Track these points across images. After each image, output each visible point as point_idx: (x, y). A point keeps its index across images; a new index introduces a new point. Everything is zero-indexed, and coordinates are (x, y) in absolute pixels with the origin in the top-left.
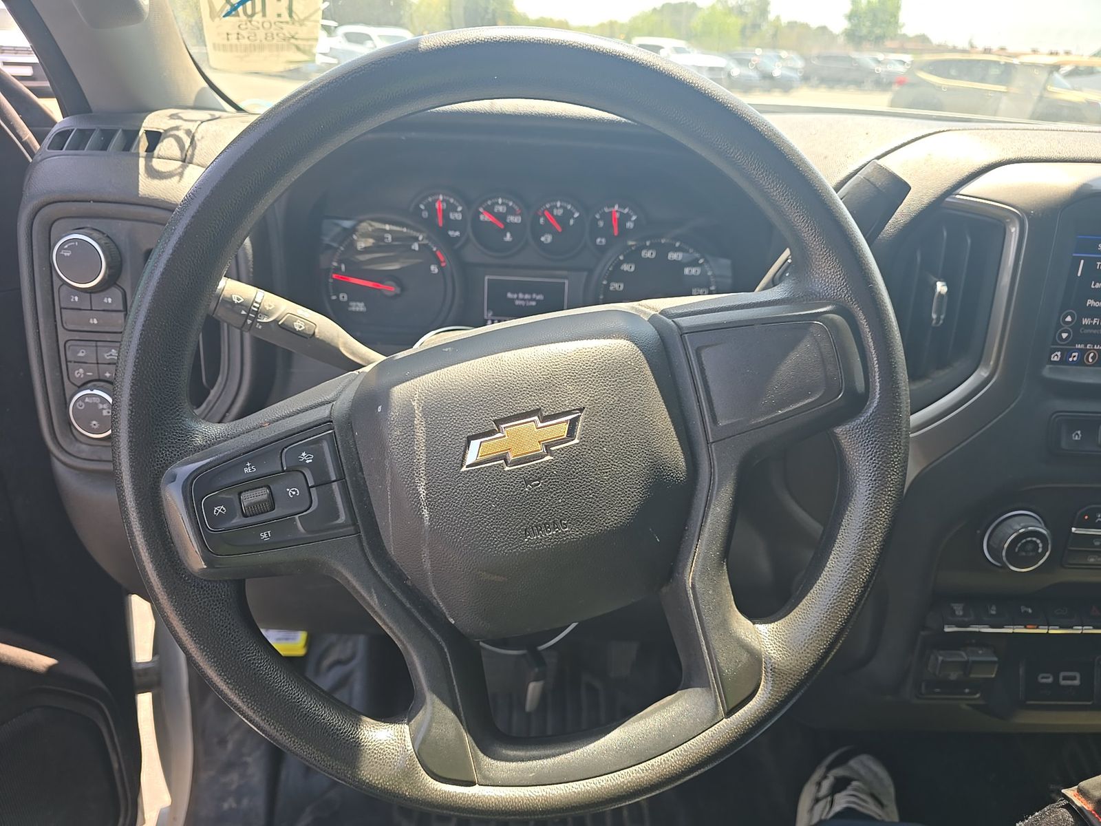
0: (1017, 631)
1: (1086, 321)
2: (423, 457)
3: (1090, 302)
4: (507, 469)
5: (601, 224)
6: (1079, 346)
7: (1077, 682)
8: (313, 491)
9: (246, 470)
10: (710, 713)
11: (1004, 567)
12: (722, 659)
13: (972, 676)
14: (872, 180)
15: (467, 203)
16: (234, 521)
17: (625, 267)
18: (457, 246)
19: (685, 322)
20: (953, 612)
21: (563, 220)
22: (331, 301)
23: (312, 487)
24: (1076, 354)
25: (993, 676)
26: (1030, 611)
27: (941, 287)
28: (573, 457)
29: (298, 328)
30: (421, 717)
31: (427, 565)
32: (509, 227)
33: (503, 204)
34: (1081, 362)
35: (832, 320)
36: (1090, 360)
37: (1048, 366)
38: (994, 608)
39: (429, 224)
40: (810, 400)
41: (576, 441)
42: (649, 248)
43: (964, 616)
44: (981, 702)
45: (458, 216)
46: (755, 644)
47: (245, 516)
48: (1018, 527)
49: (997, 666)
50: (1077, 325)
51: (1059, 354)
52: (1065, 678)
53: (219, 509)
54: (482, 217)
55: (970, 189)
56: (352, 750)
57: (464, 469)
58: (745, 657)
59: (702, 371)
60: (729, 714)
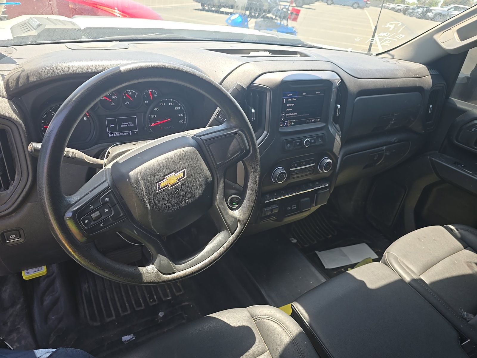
0: (281, 198)
1: (287, 115)
2: (145, 191)
3: (287, 110)
4: (169, 188)
5: (146, 96)
6: (286, 121)
7: (295, 207)
8: (112, 209)
9: (90, 208)
10: (228, 235)
11: (277, 182)
12: (229, 222)
13: (273, 212)
14: (237, 88)
16: (92, 224)
19: (203, 138)
20: (267, 197)
21: (132, 96)
23: (111, 207)
24: (286, 124)
25: (278, 211)
26: (283, 192)
27: (253, 111)
28: (186, 181)
29: (70, 156)
30: (157, 261)
31: (150, 220)
32: (113, 100)
34: (287, 126)
35: (240, 133)
36: (289, 124)
37: (280, 128)
38: (275, 193)
40: (238, 154)
41: (186, 177)
42: (162, 102)
43: (269, 197)
44: (276, 219)
46: (235, 215)
47: (94, 221)
48: (279, 172)
49: (278, 208)
50: (285, 115)
51: (282, 124)
52: (293, 207)
53: (86, 221)
55: (256, 82)
56: (140, 276)
57: (157, 191)
58: (233, 220)
59: (211, 151)
60: (232, 234)
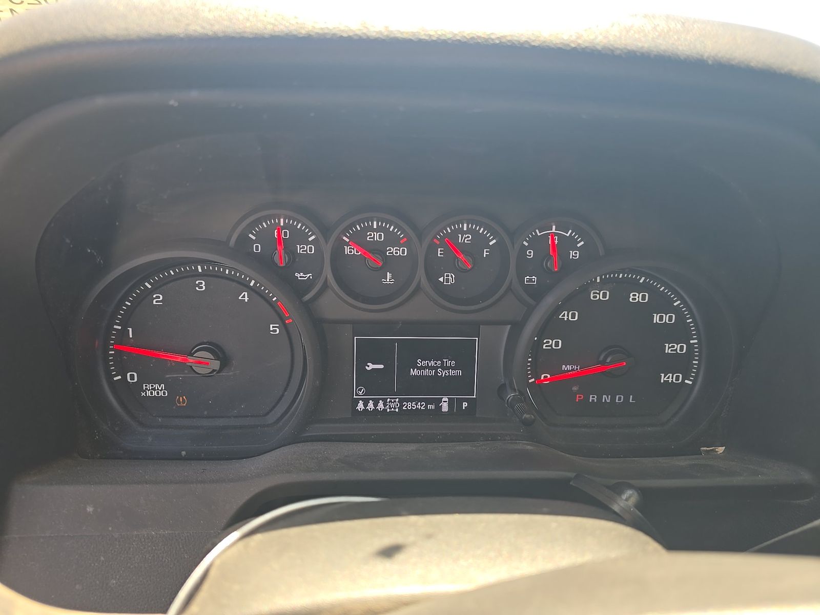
5: (531, 254)
15: (325, 230)
17: (566, 316)
18: (307, 297)
21: (472, 251)
22: (112, 384)
32: (389, 263)
33: (379, 229)
39: (264, 263)
42: (599, 286)
45: (309, 249)
54: (347, 250)
